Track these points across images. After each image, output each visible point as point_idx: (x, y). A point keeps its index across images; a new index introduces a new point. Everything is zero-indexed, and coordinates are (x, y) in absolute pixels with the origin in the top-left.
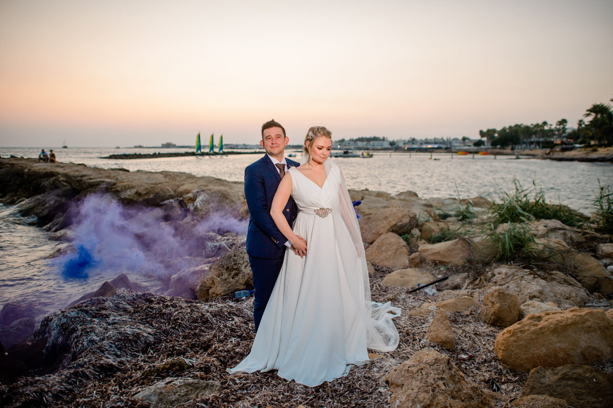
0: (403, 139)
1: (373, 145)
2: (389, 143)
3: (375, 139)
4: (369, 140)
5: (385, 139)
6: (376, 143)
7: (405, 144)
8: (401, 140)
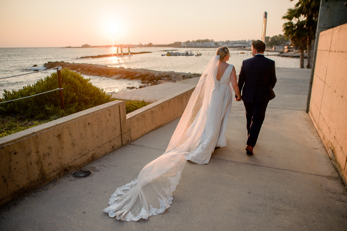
0: (223, 41)
1: (205, 45)
2: (214, 43)
3: (207, 41)
4: (203, 41)
5: (213, 41)
6: (207, 43)
7: (223, 44)
8: (221, 42)
